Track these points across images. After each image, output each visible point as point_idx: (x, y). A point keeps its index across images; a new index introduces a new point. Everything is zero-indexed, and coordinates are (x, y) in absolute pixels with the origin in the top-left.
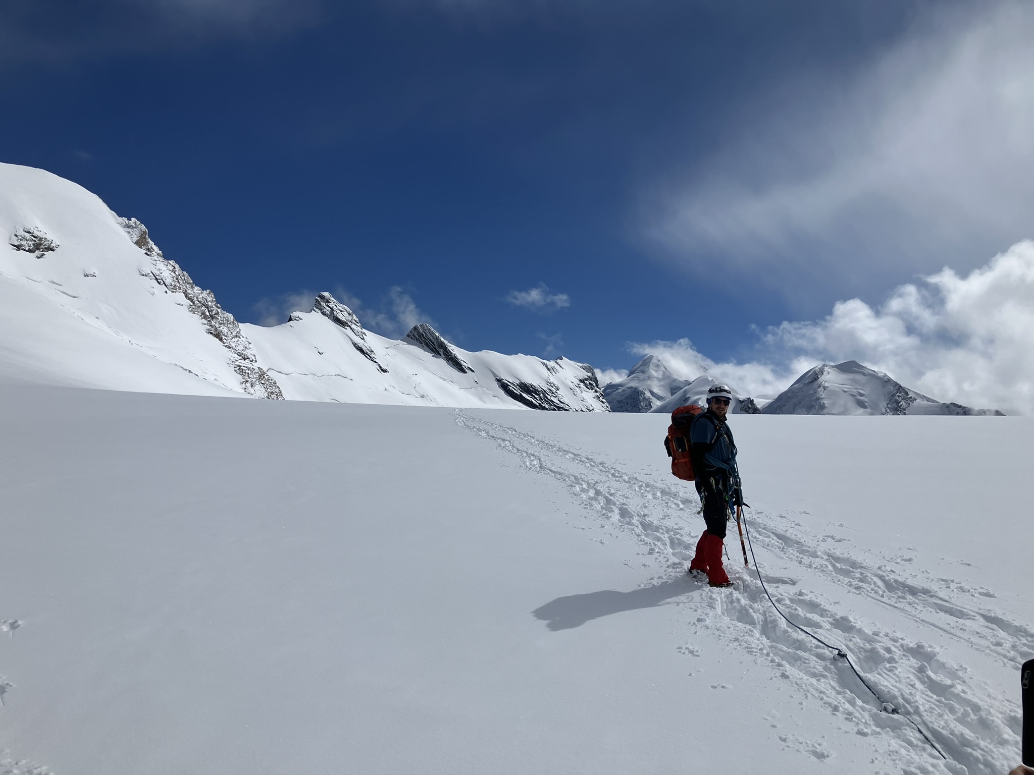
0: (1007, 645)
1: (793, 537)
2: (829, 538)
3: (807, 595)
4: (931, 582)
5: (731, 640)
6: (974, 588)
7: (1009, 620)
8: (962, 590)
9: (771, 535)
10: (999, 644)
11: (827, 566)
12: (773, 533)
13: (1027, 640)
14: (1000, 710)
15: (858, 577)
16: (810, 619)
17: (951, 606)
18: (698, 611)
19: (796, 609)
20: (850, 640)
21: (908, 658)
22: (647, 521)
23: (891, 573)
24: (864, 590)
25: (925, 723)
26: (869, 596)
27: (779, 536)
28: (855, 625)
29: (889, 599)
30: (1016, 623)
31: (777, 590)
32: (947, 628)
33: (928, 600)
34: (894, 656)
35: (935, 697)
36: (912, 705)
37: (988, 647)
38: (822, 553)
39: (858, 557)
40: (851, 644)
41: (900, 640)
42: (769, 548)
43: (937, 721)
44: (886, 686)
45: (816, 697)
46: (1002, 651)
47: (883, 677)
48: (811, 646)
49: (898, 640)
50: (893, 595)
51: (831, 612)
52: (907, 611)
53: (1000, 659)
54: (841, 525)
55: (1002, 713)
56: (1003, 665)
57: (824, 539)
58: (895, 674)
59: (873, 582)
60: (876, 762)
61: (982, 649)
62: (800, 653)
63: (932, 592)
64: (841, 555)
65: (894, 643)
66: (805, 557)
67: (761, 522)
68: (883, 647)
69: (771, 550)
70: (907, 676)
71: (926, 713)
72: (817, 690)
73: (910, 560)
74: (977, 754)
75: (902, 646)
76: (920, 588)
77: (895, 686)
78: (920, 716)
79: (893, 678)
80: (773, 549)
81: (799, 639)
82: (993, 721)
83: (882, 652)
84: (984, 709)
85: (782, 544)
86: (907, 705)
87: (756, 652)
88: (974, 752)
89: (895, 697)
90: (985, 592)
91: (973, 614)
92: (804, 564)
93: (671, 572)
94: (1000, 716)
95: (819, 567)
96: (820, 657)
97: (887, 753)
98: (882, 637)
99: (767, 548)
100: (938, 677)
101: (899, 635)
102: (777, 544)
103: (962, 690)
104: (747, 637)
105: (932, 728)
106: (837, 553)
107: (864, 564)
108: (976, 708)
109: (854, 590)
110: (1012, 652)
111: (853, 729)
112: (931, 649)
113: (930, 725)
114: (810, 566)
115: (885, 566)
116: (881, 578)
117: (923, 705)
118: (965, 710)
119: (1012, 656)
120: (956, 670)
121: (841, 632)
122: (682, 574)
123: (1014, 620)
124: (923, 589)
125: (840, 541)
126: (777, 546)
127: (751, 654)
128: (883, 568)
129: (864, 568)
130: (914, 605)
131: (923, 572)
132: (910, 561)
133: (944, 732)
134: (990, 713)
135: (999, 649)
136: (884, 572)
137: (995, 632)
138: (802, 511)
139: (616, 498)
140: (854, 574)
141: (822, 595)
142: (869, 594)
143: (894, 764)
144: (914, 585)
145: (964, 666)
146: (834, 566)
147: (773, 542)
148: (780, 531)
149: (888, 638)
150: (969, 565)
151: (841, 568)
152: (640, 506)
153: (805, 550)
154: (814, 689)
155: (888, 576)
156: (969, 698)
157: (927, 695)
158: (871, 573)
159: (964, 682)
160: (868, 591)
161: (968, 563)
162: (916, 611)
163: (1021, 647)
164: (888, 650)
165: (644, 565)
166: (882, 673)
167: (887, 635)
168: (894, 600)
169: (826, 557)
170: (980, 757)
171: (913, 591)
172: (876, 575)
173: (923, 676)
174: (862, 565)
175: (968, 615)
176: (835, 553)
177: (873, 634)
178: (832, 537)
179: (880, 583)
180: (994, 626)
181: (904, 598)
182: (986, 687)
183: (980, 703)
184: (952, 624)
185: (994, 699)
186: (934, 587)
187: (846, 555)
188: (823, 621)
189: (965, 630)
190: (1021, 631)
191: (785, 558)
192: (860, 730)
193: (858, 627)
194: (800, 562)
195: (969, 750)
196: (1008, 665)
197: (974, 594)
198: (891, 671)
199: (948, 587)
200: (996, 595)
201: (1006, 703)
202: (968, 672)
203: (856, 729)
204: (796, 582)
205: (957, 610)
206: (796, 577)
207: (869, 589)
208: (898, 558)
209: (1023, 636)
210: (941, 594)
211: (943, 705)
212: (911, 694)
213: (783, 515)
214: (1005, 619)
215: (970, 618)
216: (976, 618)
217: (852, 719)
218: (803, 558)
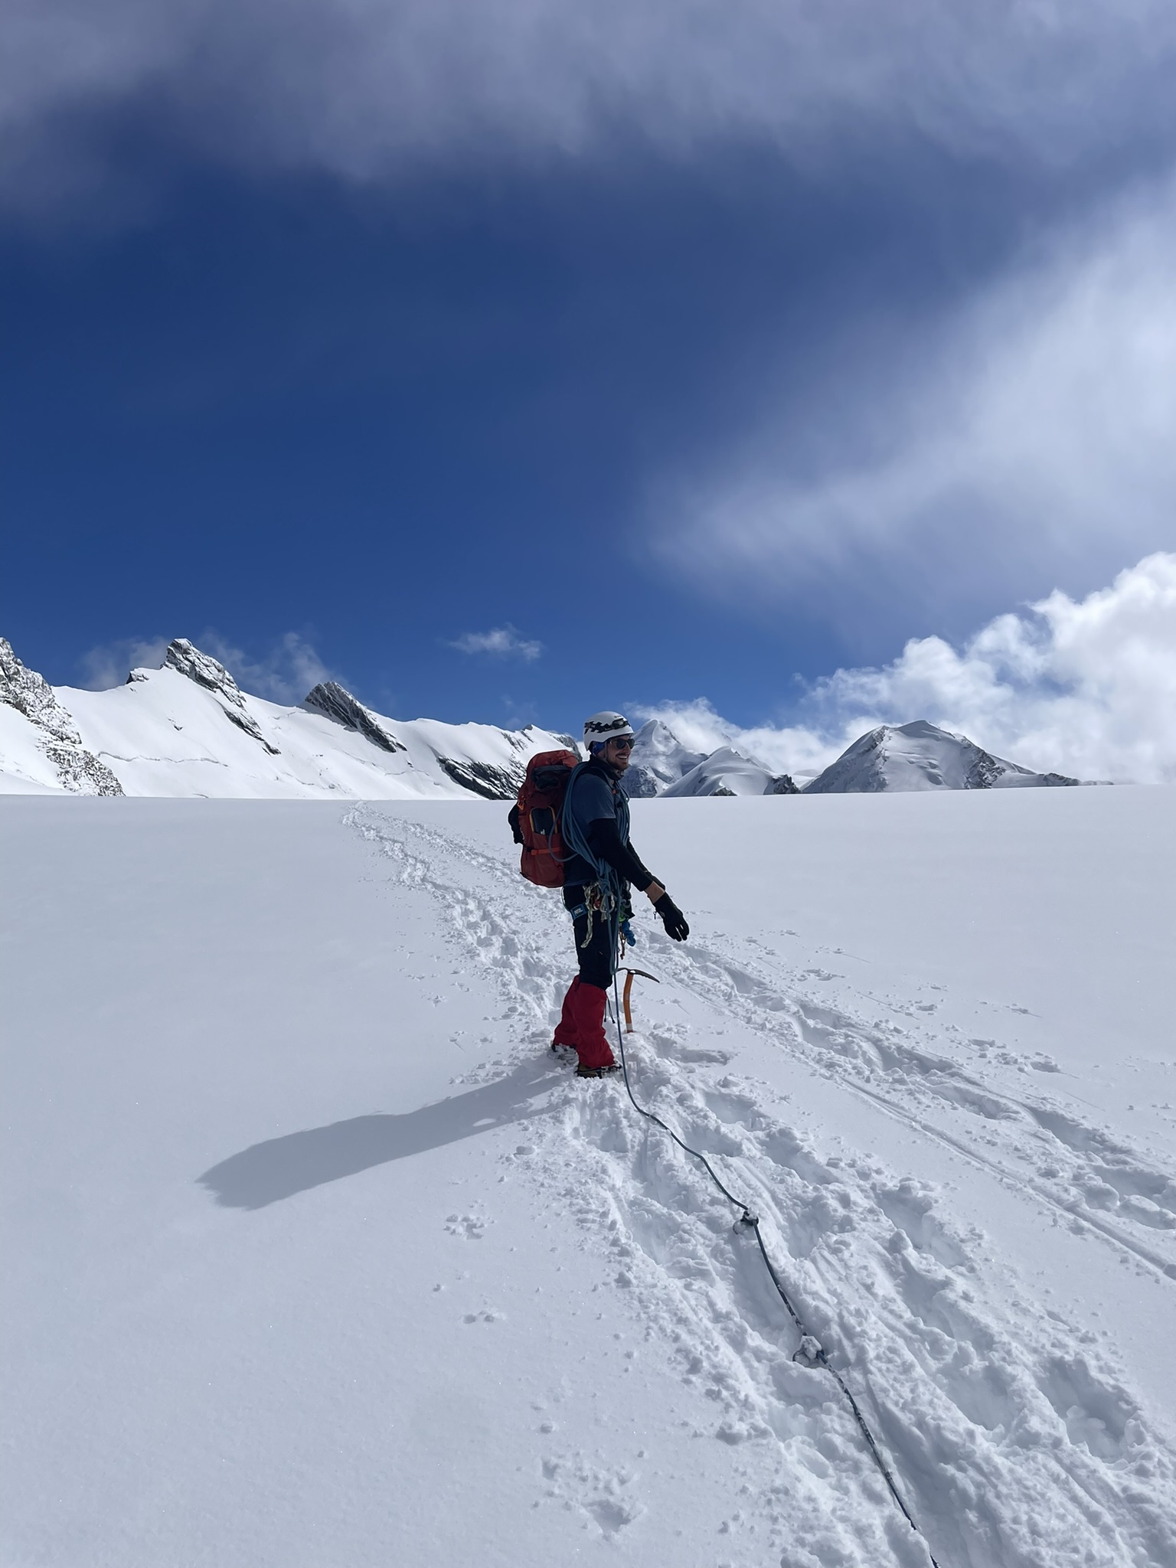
0: (1066, 1175)
1: (754, 975)
2: (811, 974)
3: (736, 1085)
4: (957, 1047)
5: (559, 1194)
6: (1026, 1055)
7: (1076, 1118)
8: (1005, 1059)
9: (722, 971)
10: (1050, 1174)
11: (789, 1027)
12: (726, 969)
13: (1103, 1158)
14: (1034, 1345)
15: (841, 1044)
16: (725, 1136)
17: (982, 1093)
18: (531, 1129)
19: (706, 1117)
20: (782, 1181)
21: (876, 1218)
22: (535, 957)
23: (895, 1033)
24: (840, 1070)
25: (870, 1392)
26: (845, 1081)
27: (735, 975)
28: (801, 1144)
29: (878, 1085)
30: (1087, 1125)
31: (689, 1077)
32: (964, 1140)
33: (946, 1083)
34: (851, 1215)
35: (908, 1315)
36: (856, 1341)
37: (1031, 1180)
38: (792, 1001)
39: (848, 1008)
40: (780, 1189)
41: (874, 1175)
42: (710, 996)
43: (897, 1385)
44: (815, 1295)
45: (666, 1335)
46: (1054, 1190)
47: (817, 1268)
48: (704, 1200)
49: (870, 1174)
50: (886, 1077)
51: (769, 1118)
52: (902, 1108)
53: (1049, 1209)
54: (838, 952)
55: (1035, 1351)
56: (1053, 1224)
57: (803, 976)
58: (841, 1260)
59: (860, 1052)
60: (733, 1527)
61: (1020, 1186)
62: (680, 1217)
63: (954, 1067)
64: (823, 1004)
65: (862, 1182)
66: (760, 1010)
67: (714, 951)
68: (838, 1193)
69: (710, 1000)
70: (863, 1262)
71: (880, 1364)
72: (676, 1314)
73: (931, 1008)
74: (966, 1480)
75: (873, 1187)
76: (935, 1059)
77: (834, 1293)
78: (866, 1372)
79: (836, 1271)
80: (714, 998)
81: (688, 1184)
82: (1014, 1378)
83: (833, 1203)
84: (1000, 1342)
85: (732, 987)
86: (846, 1343)
87: (594, 1221)
88: (959, 1475)
89: (826, 1322)
90: (1042, 1061)
91: (1015, 1107)
92: (755, 1023)
93: (522, 1050)
94: (1029, 1359)
95: (778, 1027)
96: (713, 1224)
97: (765, 1496)
98: (842, 1170)
99: (706, 995)
100: (924, 1262)
101: (874, 1163)
102: (723, 987)
103: (964, 1293)
104: (592, 1185)
105: (883, 1405)
106: (815, 1001)
107: (855, 1019)
108: (985, 1341)
109: (823, 1071)
110: (1074, 1191)
111: (712, 1425)
112: (925, 1192)
113: (880, 1397)
114: (763, 1027)
115: (887, 1021)
116: (876, 1043)
117: (879, 1339)
118: (960, 1348)
119: (1072, 1199)
120: (962, 1241)
121: (772, 1163)
122: (538, 1054)
123: (1083, 1117)
124: (941, 1061)
125: (828, 978)
126: (723, 991)
127: (582, 1228)
128: (883, 1025)
129: (853, 1026)
130: (917, 1095)
131: (947, 1029)
132: (932, 1010)
133: (905, 1419)
134: (1009, 1353)
135: (1049, 1184)
136: (884, 1032)
137: (1047, 1146)
138: (785, 931)
139: (508, 922)
140: (834, 1037)
141: (764, 1083)
142: (847, 1077)
143: (773, 1531)
144: (929, 1056)
145: (977, 1231)
146: (803, 1025)
147: (718, 984)
148: (737, 966)
149: (852, 1171)
150: (1025, 1012)
151: (815, 1028)
152: (537, 933)
153: (767, 997)
154: (669, 1311)
155: (888, 1039)
156: (974, 1313)
157: (892, 1312)
158: (862, 1036)
159: (972, 1270)
160: (845, 1071)
161: (1023, 1008)
162: (918, 1108)
163: (1090, 1178)
164: (845, 1201)
165: (485, 1040)
166: (819, 1258)
167: (852, 1165)
168: (886, 1086)
169: (794, 1008)
170: (972, 1490)
171: (924, 1066)
172: (868, 1039)
173: (895, 1259)
174: (849, 1021)
175: (1007, 1110)
176: (812, 1000)
177: (828, 1164)
178: (817, 973)
179: (873, 1053)
180: (1050, 1134)
181: (902, 1082)
182: (1013, 1281)
183: (994, 1326)
184: (974, 1132)
185: (1025, 1312)
186: (957, 1057)
187: (830, 1004)
188: (748, 1139)
189: (994, 1144)
190: (1094, 1139)
191: (727, 1012)
192: (726, 1428)
193: (806, 1150)
194: (749, 1020)
195: (951, 1470)
196: (1061, 1222)
197: (1023, 1066)
198: (835, 1251)
199: (983, 1056)
200: (1059, 1067)
201: (1047, 1324)
202: (983, 1244)
203: (718, 1424)
204: (729, 1059)
205: (989, 1099)
206: (731, 1050)
207: (849, 1067)
208: (912, 1005)
209: (1096, 1151)
210: (967, 1072)
211: (918, 1336)
212: (858, 1313)
213: (754, 938)
214: (1068, 1116)
215: (1009, 1117)
216: (1018, 1116)
217: (719, 1392)
218: (755, 1012)
